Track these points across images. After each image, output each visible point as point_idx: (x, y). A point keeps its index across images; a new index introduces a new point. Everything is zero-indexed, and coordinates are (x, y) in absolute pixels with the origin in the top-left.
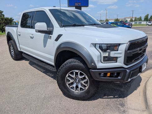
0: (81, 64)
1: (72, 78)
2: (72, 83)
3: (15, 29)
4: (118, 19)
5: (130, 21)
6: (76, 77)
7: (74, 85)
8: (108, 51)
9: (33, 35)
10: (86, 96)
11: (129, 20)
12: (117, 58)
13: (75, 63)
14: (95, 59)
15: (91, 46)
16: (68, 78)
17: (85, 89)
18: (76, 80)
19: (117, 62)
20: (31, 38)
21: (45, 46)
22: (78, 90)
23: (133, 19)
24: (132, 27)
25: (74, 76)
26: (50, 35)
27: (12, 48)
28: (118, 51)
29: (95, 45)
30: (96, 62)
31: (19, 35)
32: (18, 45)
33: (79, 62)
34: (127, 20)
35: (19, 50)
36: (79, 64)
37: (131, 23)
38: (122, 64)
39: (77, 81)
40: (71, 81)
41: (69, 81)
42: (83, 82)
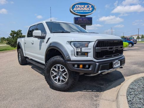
0: (62, 59)
1: (55, 71)
2: (56, 76)
3: (23, 39)
4: (124, 36)
5: (137, 38)
6: (59, 71)
7: (57, 78)
8: (80, 47)
9: (33, 41)
10: (66, 87)
11: (135, 38)
12: (87, 53)
13: (57, 58)
14: (70, 53)
15: (67, 44)
16: (52, 71)
17: (65, 81)
18: (58, 73)
19: (88, 56)
20: (33, 44)
21: (40, 49)
22: (60, 82)
23: (140, 37)
24: (137, 43)
25: (56, 70)
26: (44, 40)
27: (20, 55)
28: (88, 47)
29: (70, 42)
30: (70, 55)
31: (25, 43)
32: (24, 52)
33: (60, 57)
34: (134, 38)
35: (25, 55)
36: (60, 59)
37: (138, 40)
38: (92, 58)
39: (59, 75)
40: (55, 74)
41: (53, 74)
42: (63, 74)
